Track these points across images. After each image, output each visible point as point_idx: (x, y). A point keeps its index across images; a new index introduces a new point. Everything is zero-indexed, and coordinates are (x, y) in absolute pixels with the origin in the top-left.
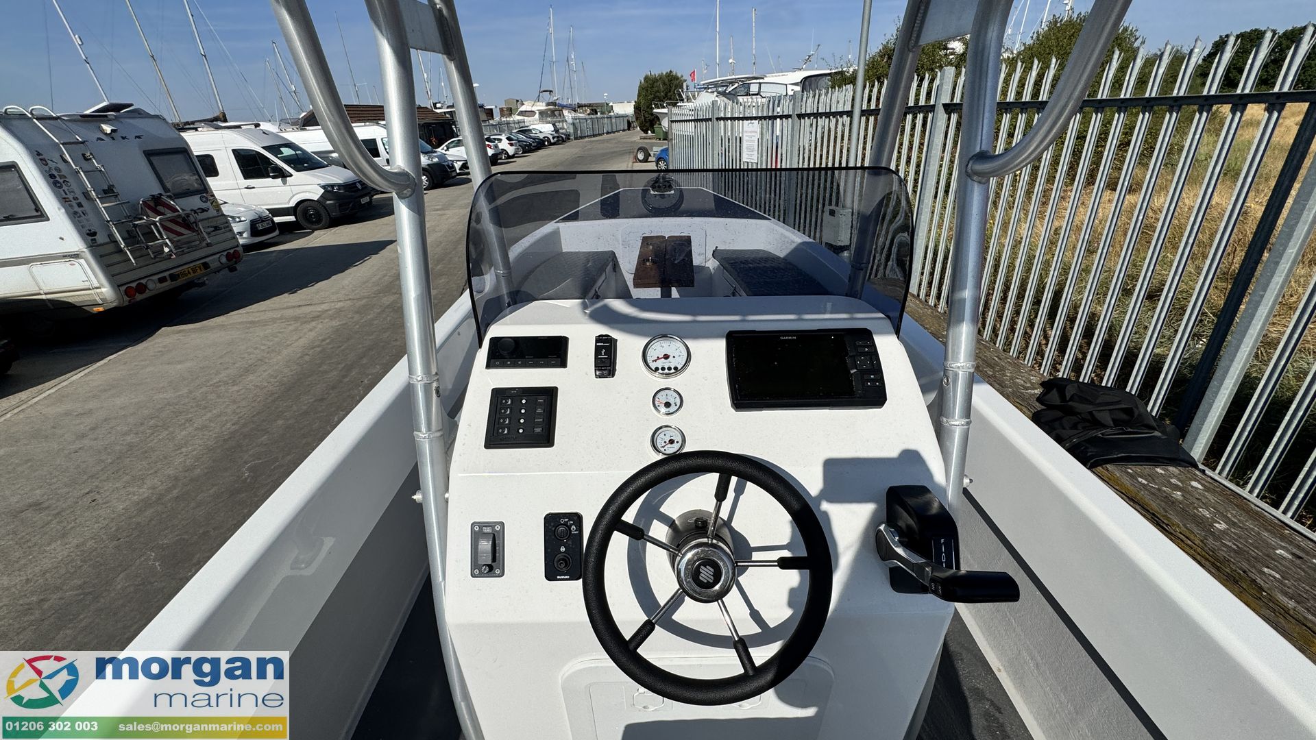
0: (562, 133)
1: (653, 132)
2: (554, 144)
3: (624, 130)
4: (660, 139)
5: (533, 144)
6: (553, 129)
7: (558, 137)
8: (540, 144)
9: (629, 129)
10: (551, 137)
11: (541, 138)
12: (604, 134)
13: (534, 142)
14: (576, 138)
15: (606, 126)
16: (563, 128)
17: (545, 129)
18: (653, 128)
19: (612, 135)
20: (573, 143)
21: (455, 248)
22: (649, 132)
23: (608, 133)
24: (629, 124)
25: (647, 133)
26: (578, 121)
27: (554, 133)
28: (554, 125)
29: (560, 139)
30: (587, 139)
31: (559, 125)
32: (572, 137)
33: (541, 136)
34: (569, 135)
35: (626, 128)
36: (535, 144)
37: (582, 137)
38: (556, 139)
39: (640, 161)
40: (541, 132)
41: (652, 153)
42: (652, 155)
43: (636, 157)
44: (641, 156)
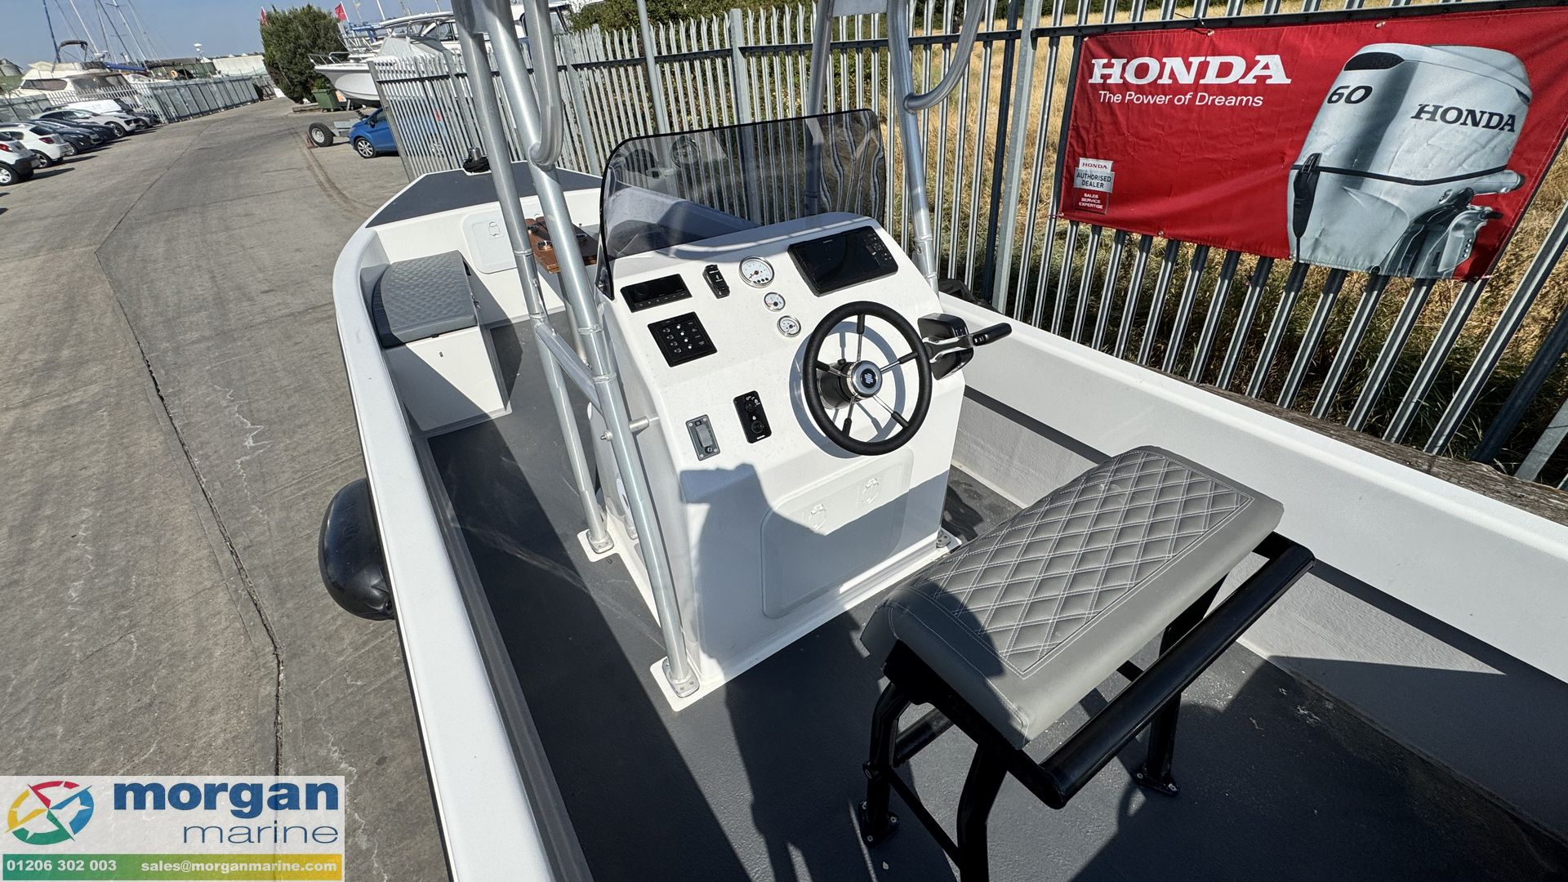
0: (141, 114)
1: (313, 100)
2: (132, 133)
3: (253, 101)
4: (329, 110)
5: (92, 137)
6: (119, 108)
7: (136, 121)
8: (107, 136)
9: (261, 97)
10: (122, 122)
11: (102, 124)
12: (219, 109)
13: (92, 134)
14: (171, 120)
15: (217, 95)
16: (137, 106)
17: (104, 109)
18: (311, 94)
19: (235, 109)
20: (166, 128)
22: (305, 100)
23: (227, 107)
24: (259, 91)
25: (302, 103)
26: (160, 91)
27: (124, 114)
28: (117, 101)
29: (141, 123)
30: (192, 120)
31: (127, 100)
32: (163, 119)
33: (101, 122)
34: (155, 116)
35: (256, 96)
36: (96, 136)
37: (180, 118)
38: (133, 125)
39: (320, 145)
40: (95, 115)
41: (336, 132)
42: (337, 134)
43: (311, 139)
44: (319, 137)
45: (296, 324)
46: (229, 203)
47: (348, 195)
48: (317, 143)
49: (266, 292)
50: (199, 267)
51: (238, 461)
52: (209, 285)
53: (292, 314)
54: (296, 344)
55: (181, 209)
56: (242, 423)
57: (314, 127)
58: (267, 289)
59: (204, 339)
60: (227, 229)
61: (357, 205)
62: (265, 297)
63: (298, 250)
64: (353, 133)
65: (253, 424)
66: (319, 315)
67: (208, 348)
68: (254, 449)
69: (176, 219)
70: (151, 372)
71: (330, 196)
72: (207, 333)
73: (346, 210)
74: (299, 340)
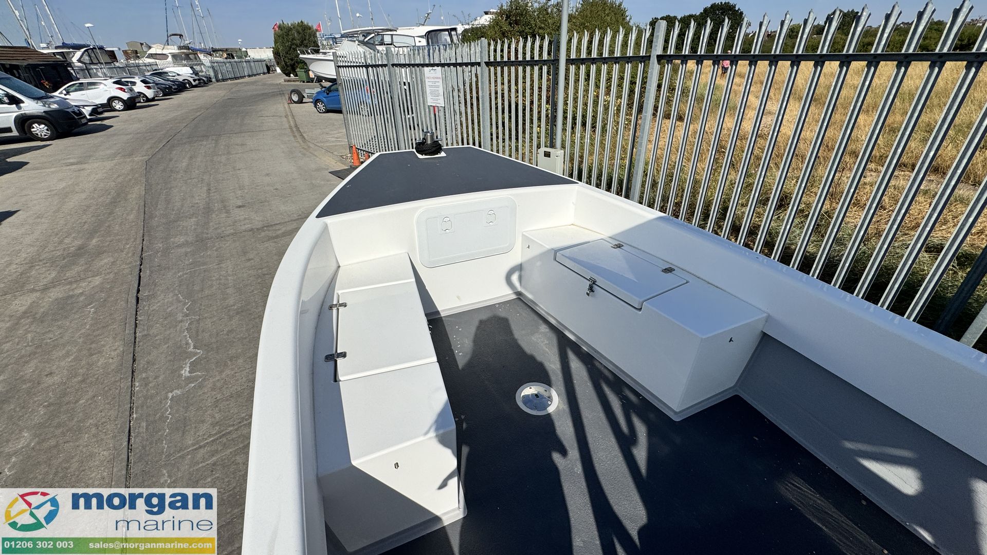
0: (203, 76)
1: (296, 75)
2: (196, 86)
3: (264, 73)
4: (304, 82)
5: (173, 87)
6: (192, 72)
7: (199, 80)
8: (181, 87)
9: (269, 72)
10: (191, 80)
11: (181, 80)
12: (245, 76)
13: (174, 85)
14: (218, 81)
15: (246, 69)
16: (202, 71)
17: (184, 72)
18: (295, 72)
19: (254, 77)
20: (215, 85)
21: (110, 214)
22: (292, 75)
23: (249, 76)
24: (268, 68)
25: (290, 76)
26: (216, 64)
27: (193, 76)
28: (192, 68)
29: (202, 81)
30: (229, 82)
31: (197, 68)
32: (214, 80)
33: (181, 79)
34: (210, 78)
35: (266, 71)
36: (176, 87)
37: (223, 80)
38: (197, 82)
39: (295, 102)
40: (178, 75)
41: (305, 95)
42: (306, 97)
43: (290, 99)
44: (295, 98)
45: (253, 240)
46: (235, 135)
47: (306, 137)
48: (293, 101)
49: (240, 207)
50: (203, 180)
51: (170, 395)
52: (204, 196)
53: (252, 230)
54: (250, 260)
55: (205, 137)
56: (187, 344)
57: (293, 91)
58: (241, 204)
59: (186, 244)
60: (229, 153)
61: (311, 145)
62: (237, 211)
63: (268, 175)
64: (315, 96)
65: (195, 347)
66: (271, 234)
67: (186, 254)
68: (189, 380)
69: (200, 143)
70: (140, 270)
71: (295, 136)
72: (190, 239)
73: (303, 148)
74: (251, 256)
